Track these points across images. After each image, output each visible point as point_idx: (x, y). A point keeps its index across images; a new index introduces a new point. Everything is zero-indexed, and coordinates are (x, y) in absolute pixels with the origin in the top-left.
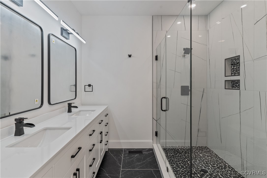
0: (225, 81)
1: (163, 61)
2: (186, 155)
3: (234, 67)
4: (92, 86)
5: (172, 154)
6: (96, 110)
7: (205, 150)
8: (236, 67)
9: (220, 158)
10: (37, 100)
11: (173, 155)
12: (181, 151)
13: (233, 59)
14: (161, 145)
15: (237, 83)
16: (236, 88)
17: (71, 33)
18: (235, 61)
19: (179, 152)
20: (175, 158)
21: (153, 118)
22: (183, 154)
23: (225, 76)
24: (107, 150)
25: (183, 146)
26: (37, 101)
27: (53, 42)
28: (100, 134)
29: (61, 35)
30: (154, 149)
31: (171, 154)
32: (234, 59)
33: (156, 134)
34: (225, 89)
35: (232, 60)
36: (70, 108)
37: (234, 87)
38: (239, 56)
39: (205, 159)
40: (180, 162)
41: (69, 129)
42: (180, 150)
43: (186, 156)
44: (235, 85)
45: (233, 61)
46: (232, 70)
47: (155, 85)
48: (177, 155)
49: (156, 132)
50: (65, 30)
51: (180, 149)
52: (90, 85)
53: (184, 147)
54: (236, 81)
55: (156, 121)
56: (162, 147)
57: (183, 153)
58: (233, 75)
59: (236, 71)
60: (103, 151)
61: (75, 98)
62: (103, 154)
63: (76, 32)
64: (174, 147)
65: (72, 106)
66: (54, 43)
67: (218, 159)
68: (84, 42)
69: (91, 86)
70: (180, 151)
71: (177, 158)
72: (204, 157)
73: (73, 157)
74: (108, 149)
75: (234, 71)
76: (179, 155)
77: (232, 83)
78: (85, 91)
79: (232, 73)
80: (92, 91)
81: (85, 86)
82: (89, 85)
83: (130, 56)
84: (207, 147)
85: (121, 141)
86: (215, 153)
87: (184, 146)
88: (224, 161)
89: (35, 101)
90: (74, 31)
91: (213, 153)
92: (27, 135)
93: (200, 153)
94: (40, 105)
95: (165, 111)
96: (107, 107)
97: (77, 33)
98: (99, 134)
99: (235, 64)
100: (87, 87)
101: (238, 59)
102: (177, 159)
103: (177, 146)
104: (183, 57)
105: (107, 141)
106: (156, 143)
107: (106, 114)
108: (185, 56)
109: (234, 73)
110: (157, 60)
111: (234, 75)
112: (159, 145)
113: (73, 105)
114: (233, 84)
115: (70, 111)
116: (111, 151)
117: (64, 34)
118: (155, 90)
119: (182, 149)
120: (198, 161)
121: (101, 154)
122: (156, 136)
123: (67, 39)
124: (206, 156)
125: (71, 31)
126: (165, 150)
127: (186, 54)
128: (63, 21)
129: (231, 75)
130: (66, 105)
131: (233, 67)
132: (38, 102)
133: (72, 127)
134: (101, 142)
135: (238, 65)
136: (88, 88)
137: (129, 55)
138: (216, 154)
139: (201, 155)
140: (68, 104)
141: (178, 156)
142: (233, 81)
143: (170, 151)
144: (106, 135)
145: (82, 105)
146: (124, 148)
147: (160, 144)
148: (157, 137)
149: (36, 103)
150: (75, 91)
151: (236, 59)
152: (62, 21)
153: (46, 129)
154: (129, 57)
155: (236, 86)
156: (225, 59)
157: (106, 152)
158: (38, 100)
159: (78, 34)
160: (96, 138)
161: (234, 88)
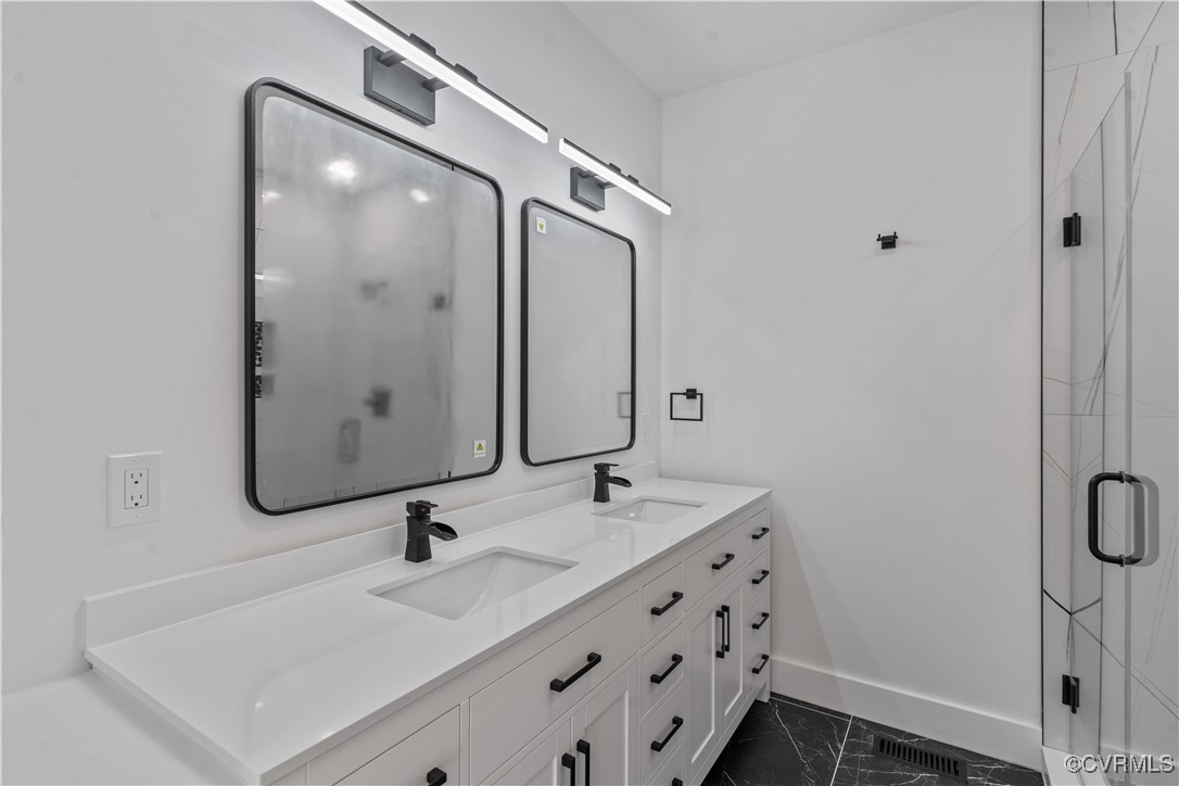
4: (701, 395)
6: (705, 504)
10: (480, 445)
17: (609, 184)
21: (1043, 591)
24: (765, 699)
26: (480, 447)
27: (539, 229)
28: (719, 614)
29: (572, 197)
30: (1047, 775)
33: (1071, 693)
36: (604, 482)
41: (566, 566)
47: (1057, 395)
49: (1066, 679)
50: (584, 177)
52: (695, 390)
55: (1070, 612)
60: (735, 695)
61: (630, 446)
62: (735, 711)
63: (623, 176)
65: (608, 477)
66: (544, 231)
68: (666, 210)
69: (699, 397)
73: (558, 686)
74: (772, 694)
78: (672, 418)
80: (701, 420)
81: (672, 394)
82: (688, 390)
83: (889, 243)
85: (839, 675)
89: (476, 446)
90: (617, 170)
92: (437, 563)
94: (490, 464)
95: (1118, 561)
96: (767, 496)
97: (630, 178)
98: (714, 614)
100: (680, 400)
105: (765, 657)
106: (1072, 748)
107: (757, 529)
110: (1079, 244)
113: (612, 473)
115: (601, 496)
116: (783, 708)
117: (581, 194)
118: (1057, 426)
121: (721, 707)
122: (1068, 708)
123: (595, 209)
125: (605, 174)
128: (566, 141)
130: (588, 468)
132: (484, 451)
133: (578, 563)
134: (720, 655)
136: (685, 407)
137: (884, 238)
140: (596, 466)
144: (756, 627)
145: (660, 476)
146: (853, 714)
148: (1074, 711)
149: (479, 454)
150: (629, 414)
152: (562, 140)
153: (499, 554)
154: (883, 248)
157: (757, 704)
158: (484, 446)
159: (635, 182)
160: (690, 631)
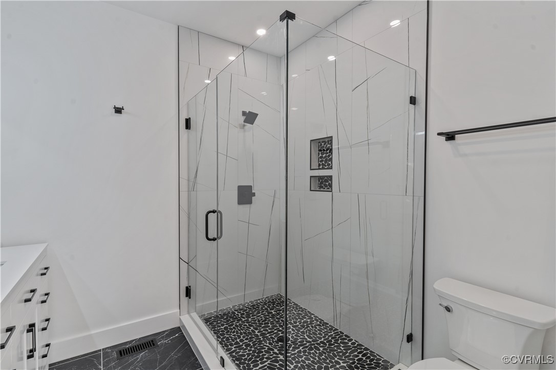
0: (311, 177)
1: (202, 133)
2: (250, 319)
3: (322, 154)
5: (224, 325)
7: (277, 301)
8: (325, 155)
9: (302, 308)
11: (226, 328)
12: (239, 314)
13: (321, 141)
14: (198, 314)
15: (326, 181)
16: (324, 188)
18: (324, 145)
19: (236, 318)
20: (231, 332)
21: (180, 258)
22: (243, 320)
23: (311, 169)
25: (241, 304)
28: (29, 330)
30: (184, 326)
31: (222, 327)
32: (323, 142)
33: (188, 292)
34: (311, 190)
35: (319, 142)
37: (322, 187)
38: (332, 137)
39: (281, 317)
40: (242, 336)
42: (236, 312)
43: (250, 322)
44: (324, 184)
45: (321, 145)
46: (320, 160)
47: (184, 184)
48: (234, 326)
49: (187, 288)
51: (236, 310)
53: (244, 306)
54: (326, 178)
55: (188, 263)
56: (200, 317)
57: (244, 318)
58: (321, 167)
59: (326, 161)
64: (224, 310)
67: (299, 311)
70: (237, 315)
71: (234, 332)
72: (279, 314)
74: (50, 365)
75: (323, 161)
76: (238, 324)
77: (319, 181)
79: (319, 165)
83: (118, 110)
84: (279, 294)
86: (293, 302)
87: (243, 303)
88: (308, 312)
91: (291, 303)
93: (271, 309)
95: (214, 239)
98: (26, 331)
99: (324, 150)
101: (328, 141)
102: (235, 334)
103: (231, 307)
104: (240, 128)
105: (48, 345)
106: (188, 312)
108: (246, 127)
109: (323, 164)
110: (190, 129)
111: (323, 168)
112: (195, 315)
114: (322, 183)
116: (59, 369)
119: (241, 310)
120: (269, 325)
122: (187, 298)
124: (281, 312)
126: (207, 321)
127: (246, 124)
129: (318, 168)
131: (320, 155)
134: (30, 356)
135: (328, 151)
138: (295, 304)
139: (272, 311)
141: (236, 326)
142: (320, 178)
143: (219, 322)
144: (44, 329)
147: (196, 311)
148: (190, 298)
151: (325, 142)
154: (115, 112)
155: (326, 186)
156: (311, 141)
161: (322, 189)
